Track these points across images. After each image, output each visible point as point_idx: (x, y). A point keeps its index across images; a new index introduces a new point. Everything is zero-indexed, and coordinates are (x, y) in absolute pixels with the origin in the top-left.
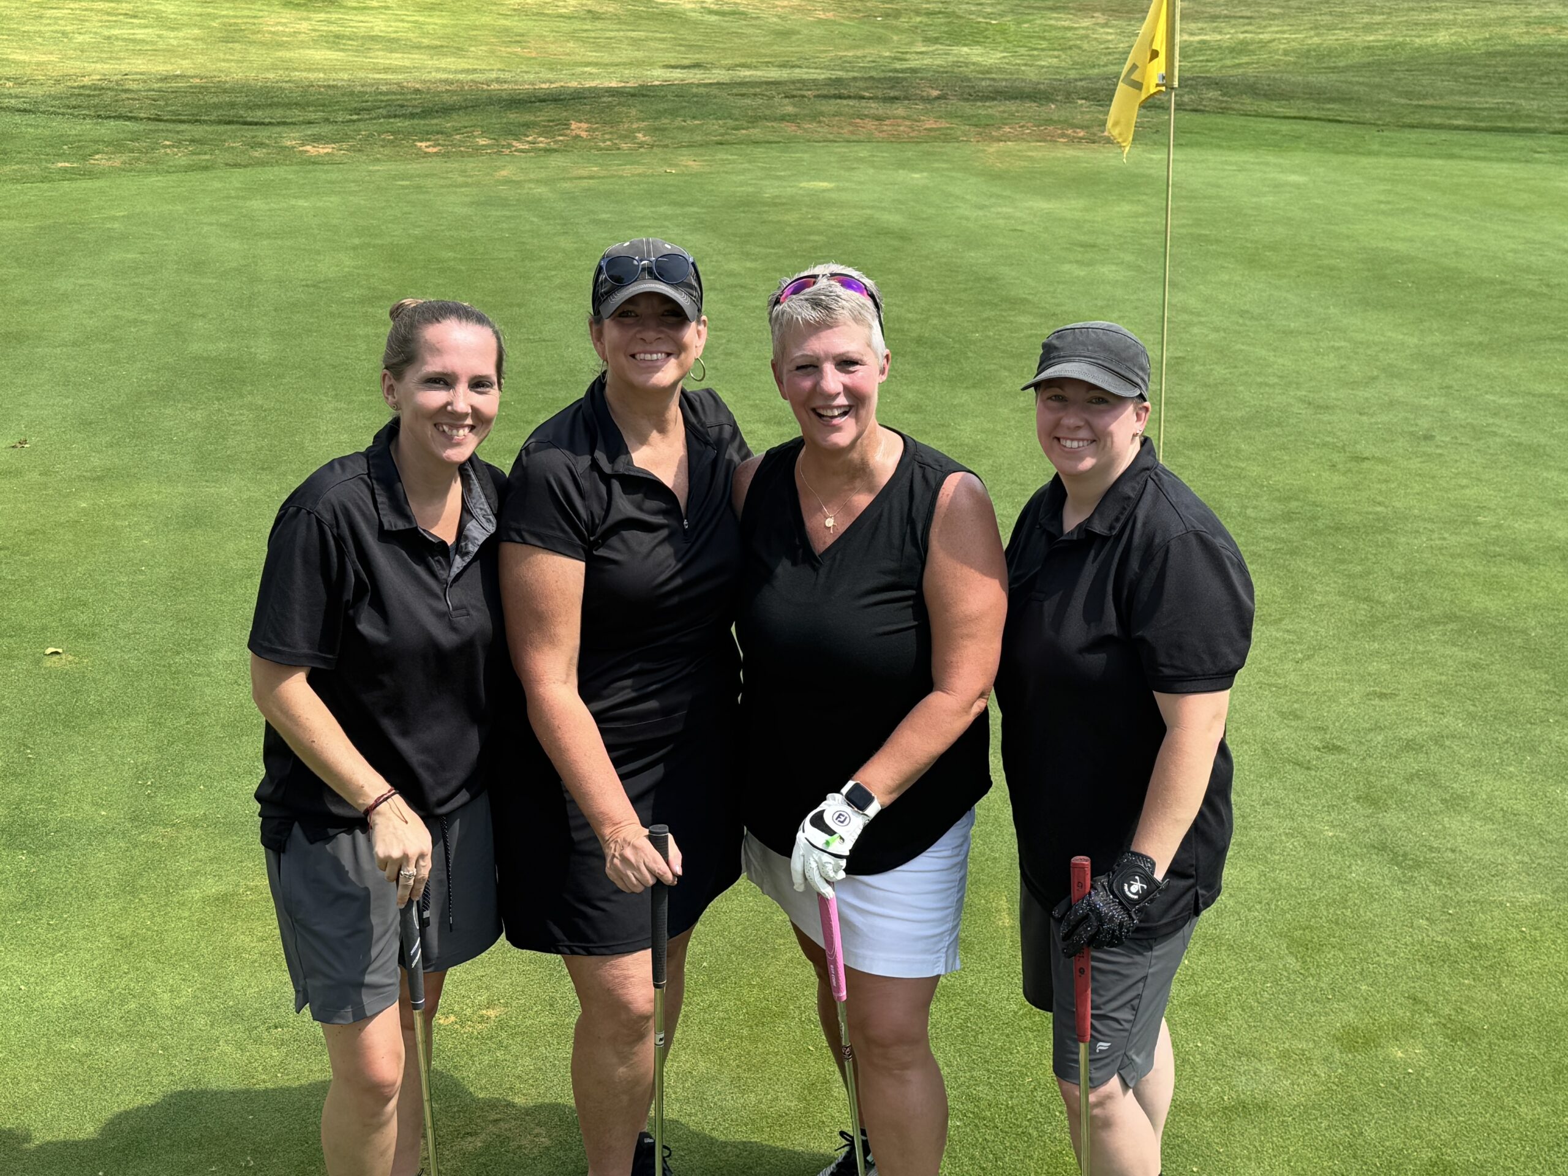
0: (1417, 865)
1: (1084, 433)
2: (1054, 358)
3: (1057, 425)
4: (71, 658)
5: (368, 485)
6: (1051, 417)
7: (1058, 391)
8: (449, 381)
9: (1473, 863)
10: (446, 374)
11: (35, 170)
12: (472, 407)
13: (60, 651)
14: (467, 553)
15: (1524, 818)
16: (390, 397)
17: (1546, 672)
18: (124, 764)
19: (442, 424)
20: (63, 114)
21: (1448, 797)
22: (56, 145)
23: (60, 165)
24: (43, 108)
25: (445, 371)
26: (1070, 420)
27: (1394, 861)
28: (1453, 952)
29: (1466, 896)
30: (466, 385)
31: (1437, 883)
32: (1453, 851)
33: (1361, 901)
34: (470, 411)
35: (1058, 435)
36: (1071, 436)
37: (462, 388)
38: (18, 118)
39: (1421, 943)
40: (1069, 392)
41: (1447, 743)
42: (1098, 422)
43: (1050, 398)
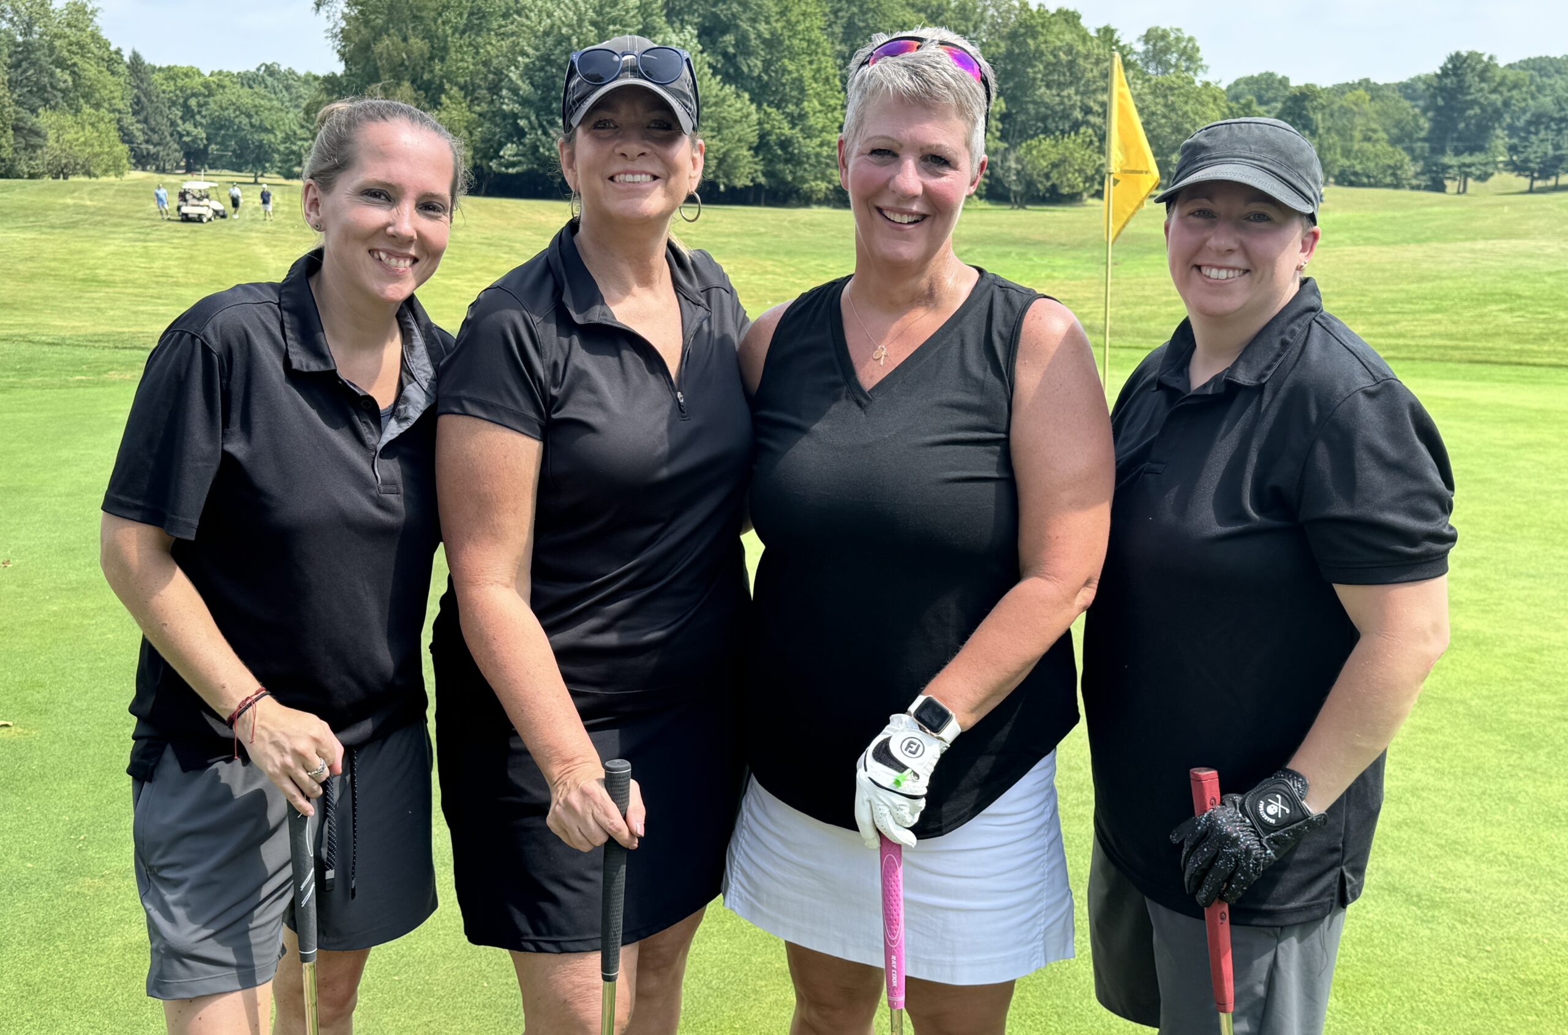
0: (1434, 905)
1: (1237, 260)
2: (1202, 160)
3: (1200, 248)
4: (20, 730)
5: (277, 316)
6: (1191, 239)
7: (1205, 204)
8: (392, 194)
9: (1493, 902)
10: (389, 185)
11: (56, 381)
12: (418, 233)
13: (10, 723)
14: (406, 419)
15: (1529, 861)
16: (313, 214)
17: (1500, 735)
18: (58, 821)
19: (378, 251)
20: (86, 346)
21: (1443, 842)
22: (76, 366)
23: (77, 378)
24: (68, 342)
25: (389, 181)
26: (1220, 239)
27: (1408, 899)
28: (1504, 988)
29: (1499, 934)
30: (414, 203)
31: (1464, 922)
32: (1468, 892)
33: (1388, 940)
34: (415, 237)
35: (1199, 262)
36: (1218, 264)
37: (408, 207)
38: (46, 348)
39: (1467, 980)
40: (1219, 205)
41: (1424, 794)
42: (1260, 245)
43: (1192, 214)
